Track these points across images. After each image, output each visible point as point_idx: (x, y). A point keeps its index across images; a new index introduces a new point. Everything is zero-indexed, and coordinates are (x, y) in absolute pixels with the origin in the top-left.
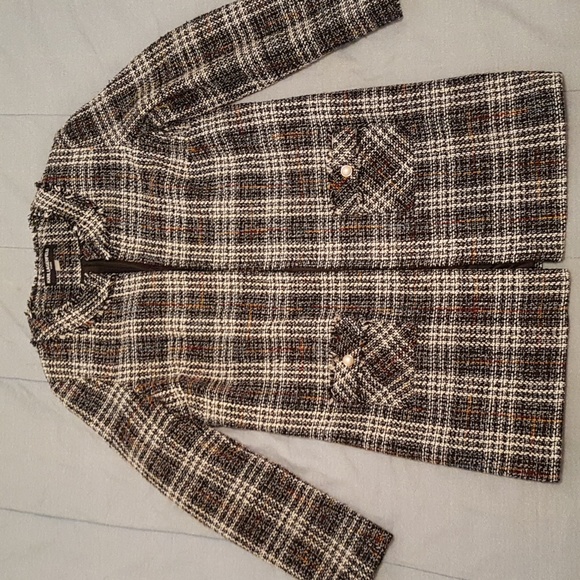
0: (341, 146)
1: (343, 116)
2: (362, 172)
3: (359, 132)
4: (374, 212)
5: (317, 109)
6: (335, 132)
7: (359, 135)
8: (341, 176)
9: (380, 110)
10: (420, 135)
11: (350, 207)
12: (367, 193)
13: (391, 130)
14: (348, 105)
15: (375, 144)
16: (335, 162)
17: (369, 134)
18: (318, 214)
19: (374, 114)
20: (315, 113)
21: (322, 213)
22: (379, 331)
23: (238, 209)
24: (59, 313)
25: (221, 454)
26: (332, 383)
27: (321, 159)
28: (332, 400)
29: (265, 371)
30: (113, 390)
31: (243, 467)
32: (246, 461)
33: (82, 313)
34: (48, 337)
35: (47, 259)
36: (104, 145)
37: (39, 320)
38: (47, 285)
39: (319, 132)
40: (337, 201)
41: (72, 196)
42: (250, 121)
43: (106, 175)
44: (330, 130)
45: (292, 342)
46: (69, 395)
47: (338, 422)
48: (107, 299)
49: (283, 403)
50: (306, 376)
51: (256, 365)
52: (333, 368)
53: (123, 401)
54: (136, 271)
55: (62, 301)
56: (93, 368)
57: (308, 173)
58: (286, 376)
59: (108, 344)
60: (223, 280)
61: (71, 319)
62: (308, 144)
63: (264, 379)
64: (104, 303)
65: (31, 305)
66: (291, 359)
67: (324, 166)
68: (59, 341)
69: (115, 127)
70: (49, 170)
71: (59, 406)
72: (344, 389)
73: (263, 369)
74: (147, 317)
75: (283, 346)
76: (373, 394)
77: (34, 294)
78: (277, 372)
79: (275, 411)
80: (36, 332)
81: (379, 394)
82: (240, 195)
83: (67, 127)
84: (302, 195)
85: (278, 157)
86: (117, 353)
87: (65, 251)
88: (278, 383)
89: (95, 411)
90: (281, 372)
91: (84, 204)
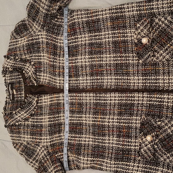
0: (142, 28)
1: (143, 12)
2: (153, 41)
3: (151, 20)
4: (160, 61)
5: (129, 10)
6: (138, 21)
8: (142, 43)
9: (163, 8)
11: (147, 59)
12: (156, 52)
13: (169, 18)
14: (146, 6)
15: (160, 26)
16: (139, 36)
17: (157, 21)
18: (130, 62)
19: (160, 10)
21: (132, 62)
22: (166, 124)
23: (90, 60)
24: (15, 113)
26: (140, 149)
27: (131, 35)
28: (140, 158)
29: (106, 141)
30: (39, 148)
33: (25, 113)
34: (11, 124)
35: (10, 89)
36: (31, 34)
37: (7, 116)
38: (11, 100)
39: (130, 21)
40: (140, 56)
41: (19, 60)
42: (97, 16)
44: (136, 20)
45: (119, 128)
46: (20, 149)
47: (143, 169)
48: (36, 106)
49: (115, 158)
50: (126, 145)
51: (102, 138)
52: (141, 141)
53: (43, 154)
54: (47, 94)
55: (17, 107)
56: (30, 138)
57: (125, 42)
58: (117, 144)
59: (37, 126)
60: (86, 96)
61: (21, 115)
62: (125, 27)
63: (106, 145)
64: (35, 108)
65: (5, 109)
66: (119, 136)
67: (133, 38)
68: (16, 126)
70: (9, 50)
71: (17, 154)
72: (146, 153)
73: (105, 140)
74: (52, 115)
75: (115, 129)
76: (162, 157)
77: (6, 104)
78: (112, 142)
79: (112, 162)
80: (6, 121)
81: (165, 157)
82: (91, 53)
83: (15, 29)
84: (121, 53)
85: (109, 34)
86: (41, 131)
87: (18, 85)
88: (113, 147)
89: (31, 156)
90: (114, 142)
91: (25, 61)
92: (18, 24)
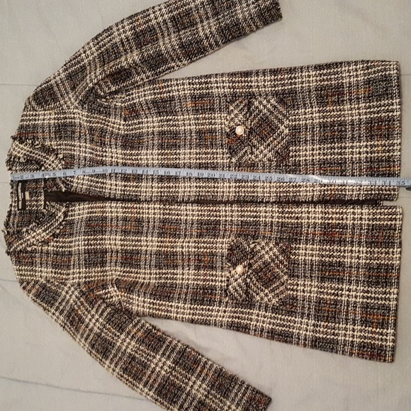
0: (236, 112)
1: (238, 90)
2: (251, 131)
3: (249, 102)
4: (260, 161)
5: (219, 85)
6: (232, 102)
7: (249, 105)
8: (236, 134)
9: (265, 87)
10: (294, 106)
11: (242, 157)
12: (254, 147)
13: (272, 101)
14: (242, 82)
15: (261, 111)
16: (232, 124)
17: (256, 103)
18: (219, 161)
19: (260, 89)
20: (217, 87)
21: (222, 161)
22: (263, 248)
23: (160, 157)
24: (27, 231)
25: (146, 337)
26: (227, 286)
27: (221, 121)
28: (227, 298)
29: (178, 276)
30: (66, 289)
31: (161, 347)
32: (164, 342)
33: (44, 231)
34: (19, 249)
36: (62, 109)
37: (12, 236)
38: (19, 210)
39: (220, 102)
40: (232, 152)
41: (40, 146)
42: (169, 92)
43: (64, 130)
44: (228, 100)
45: (199, 255)
46: (33, 292)
47: (232, 314)
48: (63, 221)
49: (191, 300)
50: (209, 280)
51: (172, 271)
52: (228, 275)
53: (74, 297)
54: (84, 201)
55: (30, 221)
56: (52, 272)
57: (211, 131)
58: (194, 280)
59: (63, 254)
60: (149, 208)
61: (36, 235)
62: (212, 110)
63: (178, 282)
64: (61, 224)
65: (7, 225)
66: (198, 268)
67: (223, 126)
68: (27, 252)
69: (71, 96)
70: (21, 127)
71: (27, 300)
72: (236, 291)
73: (177, 274)
74: (91, 235)
75: (192, 258)
76: (257, 294)
77: (9, 216)
78: (187, 276)
79: (186, 306)
80: (9, 244)
81: (262, 294)
82: (161, 146)
83: (34, 95)
84: (207, 147)
85: (189, 119)
86: (69, 261)
87: (33, 185)
88: (188, 285)
89: (53, 304)
90: (190, 277)
91: (49, 151)
92: (41, 86)
